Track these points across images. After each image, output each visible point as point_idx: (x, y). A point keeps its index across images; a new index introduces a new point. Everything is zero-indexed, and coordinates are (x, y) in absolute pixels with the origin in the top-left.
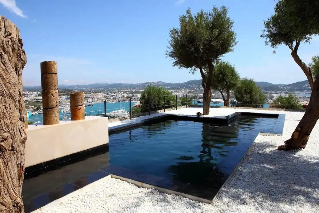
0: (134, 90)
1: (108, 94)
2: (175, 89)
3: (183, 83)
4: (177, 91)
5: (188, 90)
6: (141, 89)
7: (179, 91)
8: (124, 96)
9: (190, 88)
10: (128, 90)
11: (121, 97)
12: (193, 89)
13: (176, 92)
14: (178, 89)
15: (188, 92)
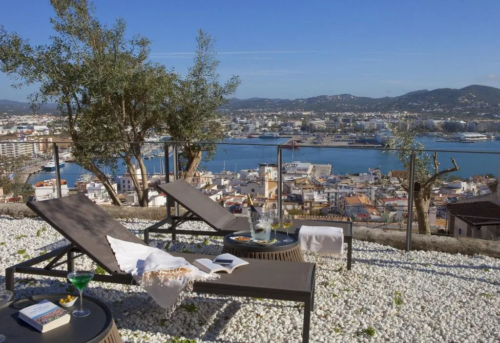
0: (291, 113)
1: (235, 120)
2: (377, 111)
3: (395, 98)
4: (382, 115)
5: (406, 112)
6: (305, 111)
7: (386, 115)
8: (266, 126)
9: (411, 109)
10: (277, 112)
11: (260, 127)
12: (419, 111)
13: (380, 116)
14: (385, 111)
15: (406, 117)
